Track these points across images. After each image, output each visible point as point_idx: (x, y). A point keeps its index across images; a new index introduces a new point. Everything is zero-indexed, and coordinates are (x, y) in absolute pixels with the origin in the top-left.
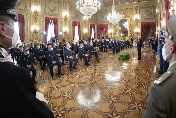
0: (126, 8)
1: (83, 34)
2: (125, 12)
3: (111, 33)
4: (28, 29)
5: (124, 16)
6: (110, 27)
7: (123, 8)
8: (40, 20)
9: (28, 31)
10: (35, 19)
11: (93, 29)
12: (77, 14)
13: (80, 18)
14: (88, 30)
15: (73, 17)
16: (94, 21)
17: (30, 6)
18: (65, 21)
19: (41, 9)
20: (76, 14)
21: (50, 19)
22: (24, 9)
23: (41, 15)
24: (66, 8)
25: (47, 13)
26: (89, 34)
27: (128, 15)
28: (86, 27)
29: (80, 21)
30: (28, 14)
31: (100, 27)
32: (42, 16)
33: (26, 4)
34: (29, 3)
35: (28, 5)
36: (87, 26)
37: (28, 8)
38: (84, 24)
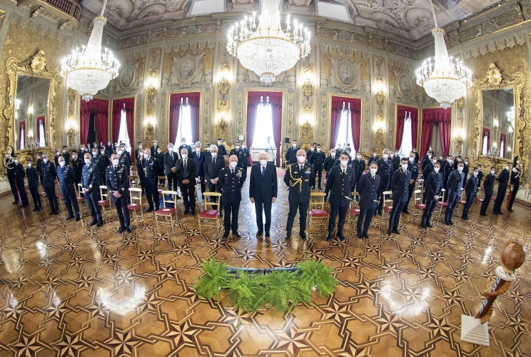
0: (502, 47)
1: (370, 136)
2: (500, 65)
3: (460, 142)
4: (208, 120)
5: (500, 79)
6: (459, 119)
7: (492, 49)
8: (234, 98)
9: (207, 123)
10: (224, 97)
11: (408, 124)
12: (348, 76)
13: (359, 89)
14: (391, 124)
15: (334, 85)
16: (414, 97)
17: (212, 72)
18: (308, 99)
19: (238, 74)
20: (346, 76)
21: (261, 95)
22: (199, 81)
23: (237, 87)
24: (310, 61)
25: (254, 81)
26: (393, 136)
27: (511, 74)
28: (381, 112)
29: (358, 97)
30: (208, 89)
31: (432, 117)
32: (240, 90)
33: (203, 70)
34: (211, 66)
35: (208, 71)
36: (385, 111)
37: (208, 77)
38: (376, 106)
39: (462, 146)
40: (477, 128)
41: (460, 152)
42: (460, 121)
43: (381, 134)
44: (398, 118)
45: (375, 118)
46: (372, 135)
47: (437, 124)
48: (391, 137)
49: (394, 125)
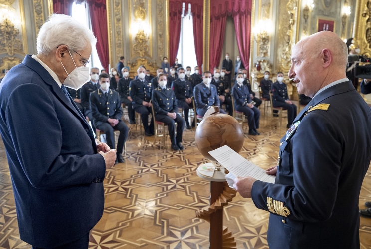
3: (265, 40)
6: (263, 5)
11: (187, 23)
14: (158, 24)
26: (163, 42)
31: (223, 9)
36: (149, 5)
39: (269, 45)
40: (292, 15)
41: (265, 54)
42: (266, 8)
43: (144, 41)
44: (170, 15)
45: (132, 15)
46: (129, 43)
47: (231, 18)
48: (159, 44)
49: (164, 25)
